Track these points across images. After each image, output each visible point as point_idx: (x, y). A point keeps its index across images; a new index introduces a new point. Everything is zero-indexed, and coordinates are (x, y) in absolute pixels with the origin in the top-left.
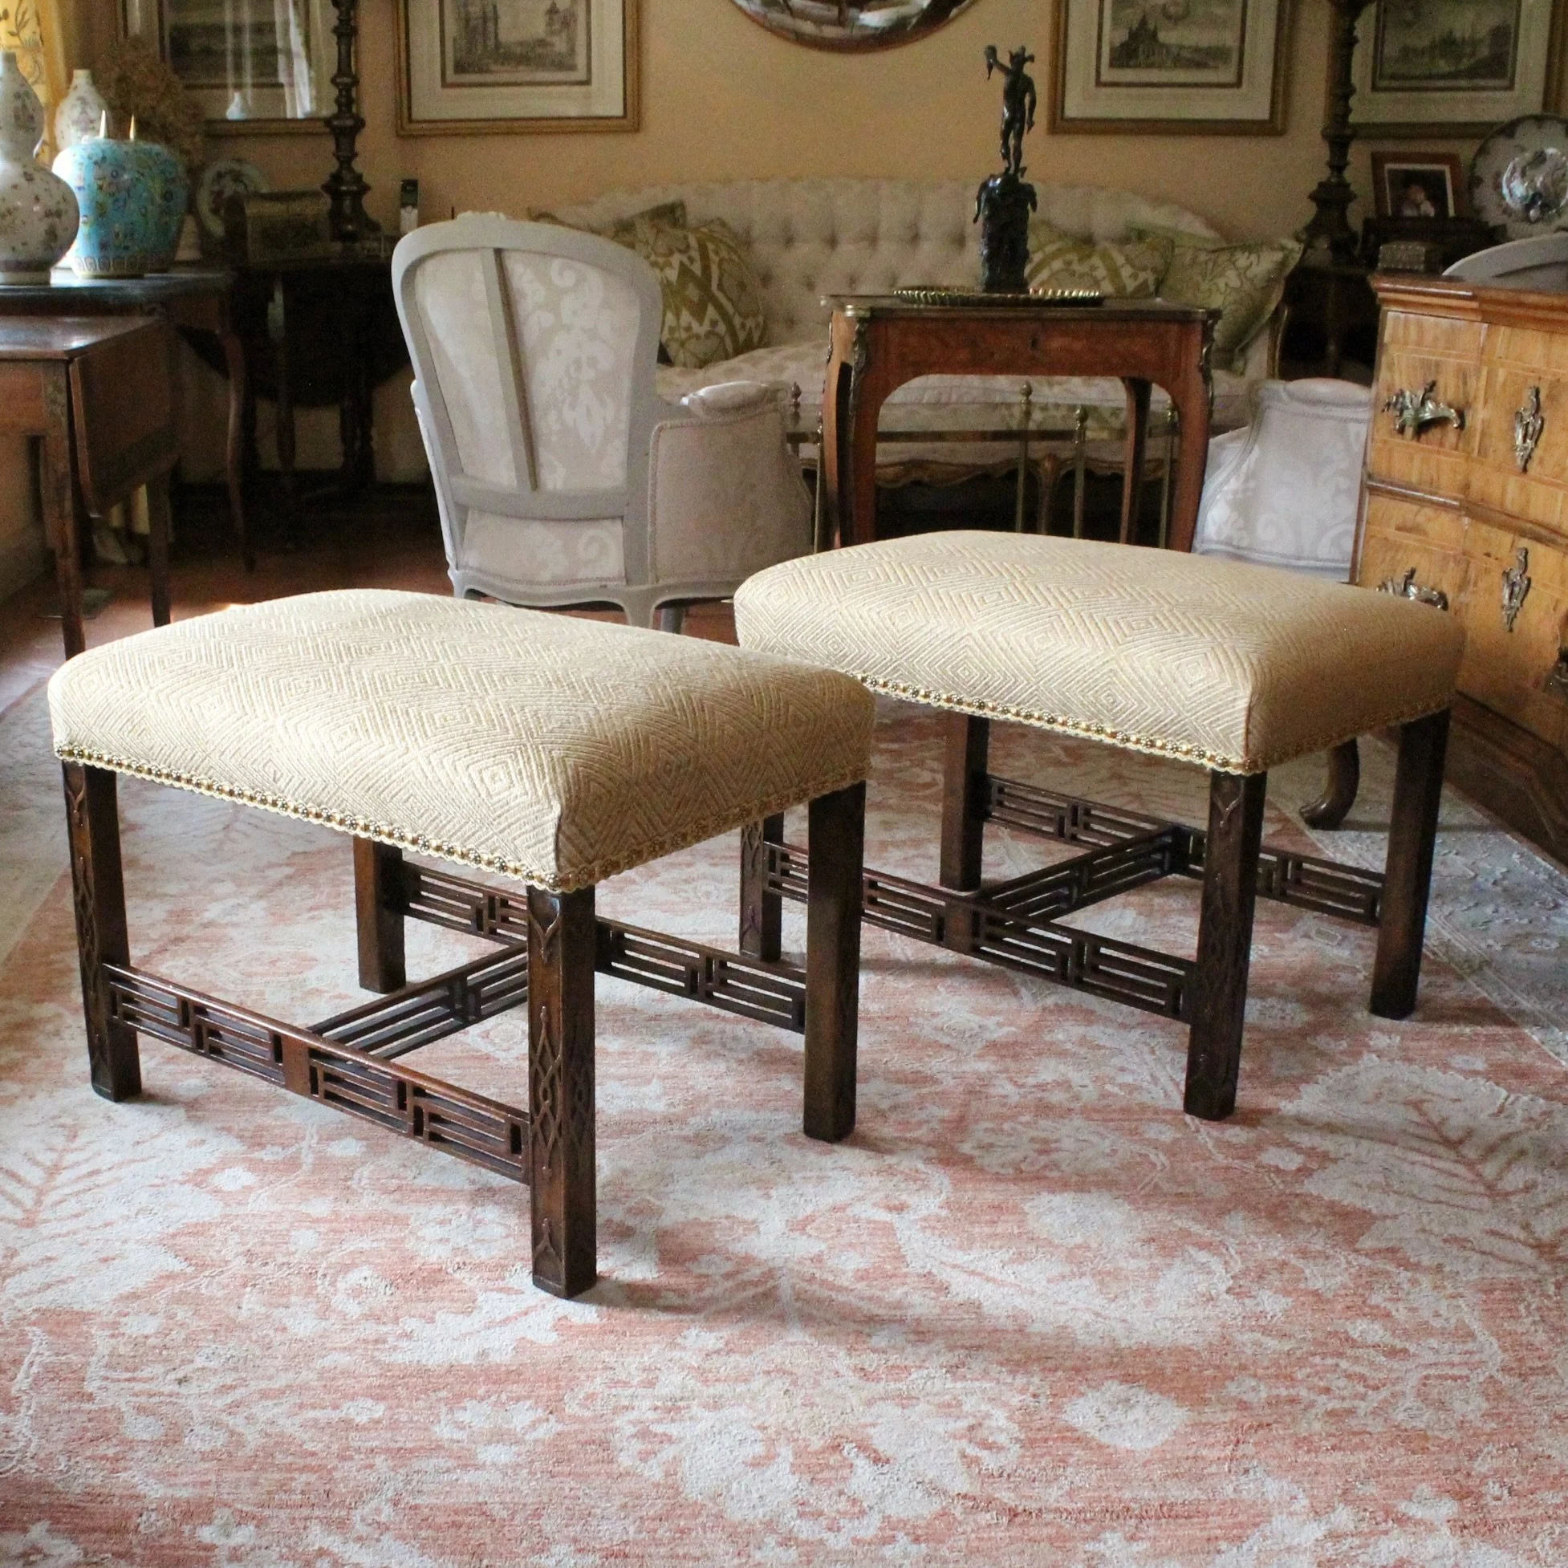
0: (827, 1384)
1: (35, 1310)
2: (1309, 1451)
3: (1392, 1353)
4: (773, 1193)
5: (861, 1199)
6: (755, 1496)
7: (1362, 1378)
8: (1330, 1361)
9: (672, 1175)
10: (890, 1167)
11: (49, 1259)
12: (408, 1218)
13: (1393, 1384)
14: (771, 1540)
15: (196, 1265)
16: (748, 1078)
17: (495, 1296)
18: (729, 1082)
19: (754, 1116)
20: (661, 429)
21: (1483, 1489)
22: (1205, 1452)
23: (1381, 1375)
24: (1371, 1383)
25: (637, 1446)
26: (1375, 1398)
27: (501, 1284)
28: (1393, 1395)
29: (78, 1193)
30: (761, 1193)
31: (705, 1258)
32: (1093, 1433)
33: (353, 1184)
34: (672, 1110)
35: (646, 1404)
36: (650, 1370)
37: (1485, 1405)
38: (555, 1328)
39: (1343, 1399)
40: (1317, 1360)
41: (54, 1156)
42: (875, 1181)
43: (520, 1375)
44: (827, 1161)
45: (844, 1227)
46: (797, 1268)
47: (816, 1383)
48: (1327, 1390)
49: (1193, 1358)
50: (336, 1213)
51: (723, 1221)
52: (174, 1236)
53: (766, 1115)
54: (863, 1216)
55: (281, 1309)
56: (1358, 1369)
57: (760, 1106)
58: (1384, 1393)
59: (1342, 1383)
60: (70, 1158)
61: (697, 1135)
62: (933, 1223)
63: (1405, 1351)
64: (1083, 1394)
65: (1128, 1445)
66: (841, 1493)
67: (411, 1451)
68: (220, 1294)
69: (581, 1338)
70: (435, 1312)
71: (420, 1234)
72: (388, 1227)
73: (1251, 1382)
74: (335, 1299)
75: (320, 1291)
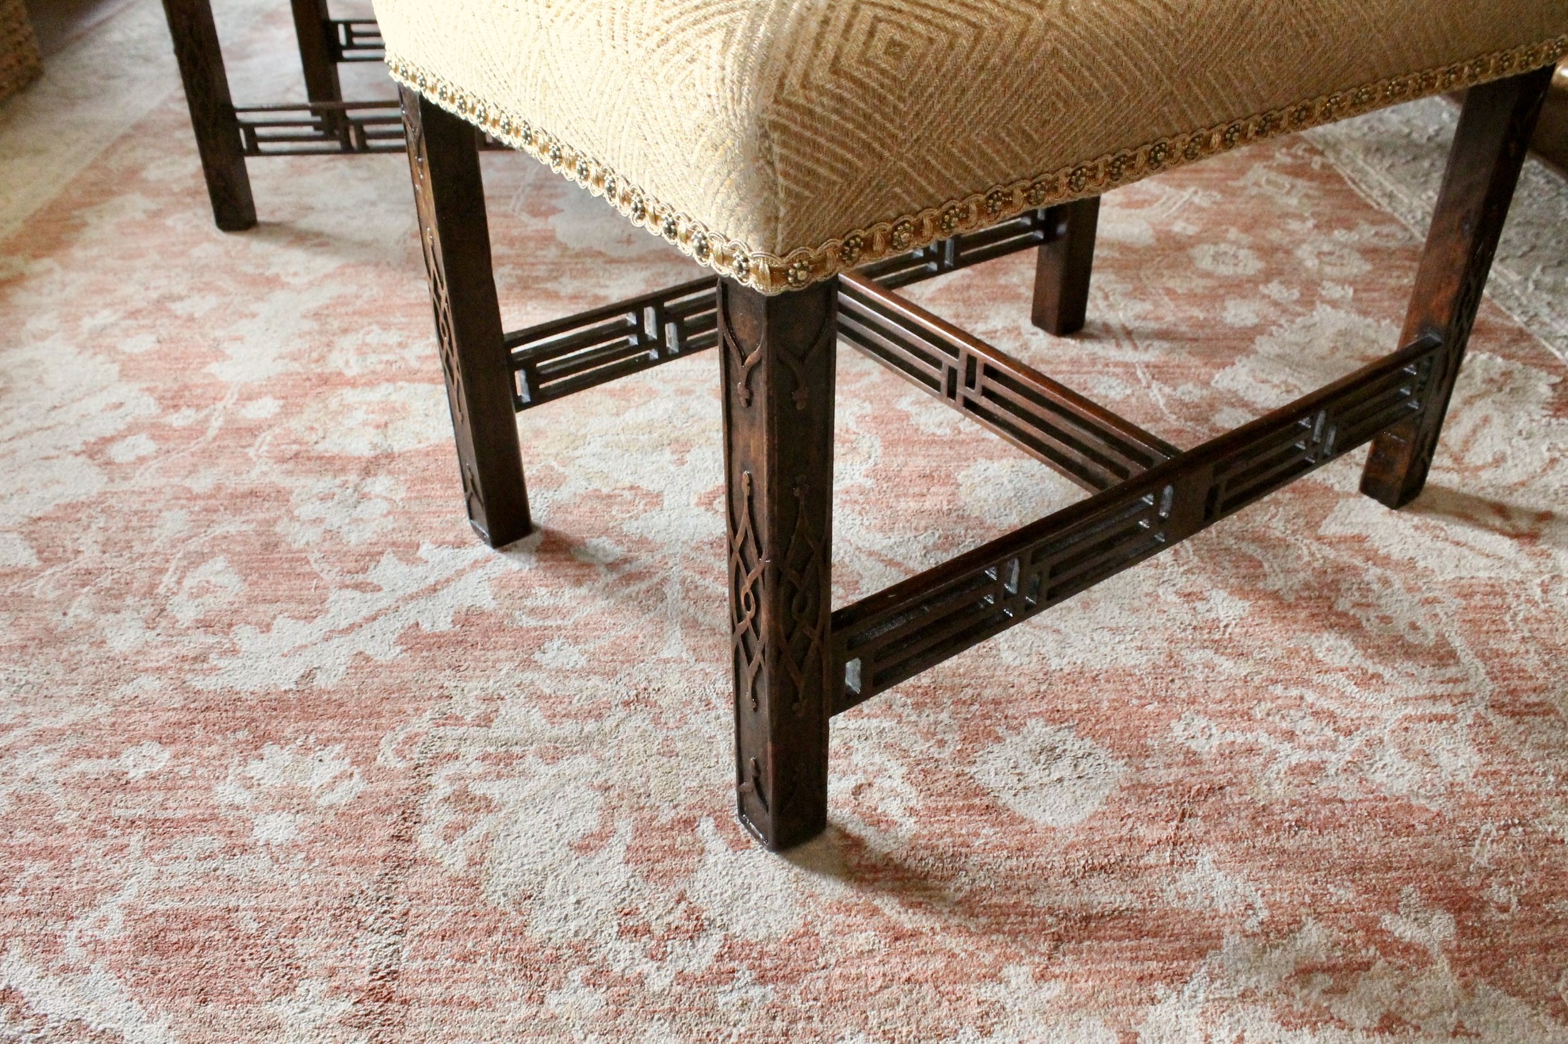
0: (695, 722)
2: (1268, 830)
3: (1366, 680)
6: (573, 899)
7: (1332, 717)
8: (1294, 692)
12: (290, 493)
13: (1369, 727)
14: (578, 974)
17: (348, 593)
21: (1485, 894)
22: (1142, 831)
23: (1353, 714)
24: (1342, 724)
25: (448, 816)
26: (1349, 746)
27: (360, 577)
28: (1369, 744)
30: (675, 457)
32: (1006, 798)
35: (474, 751)
36: (491, 699)
37: (1477, 759)
38: (401, 640)
39: (1310, 748)
40: (1279, 690)
43: (340, 705)
46: (693, 555)
47: (683, 720)
48: (1291, 735)
49: (1134, 687)
50: (218, 487)
51: (625, 493)
55: (111, 615)
56: (1325, 704)
58: (1358, 741)
59: (1308, 724)
62: (855, 496)
63: (1377, 676)
64: (998, 739)
65: (1048, 819)
66: (681, 898)
68: (52, 595)
69: (425, 653)
70: (274, 617)
71: (296, 513)
72: (267, 505)
73: (1201, 722)
74: (174, 600)
75: (161, 590)
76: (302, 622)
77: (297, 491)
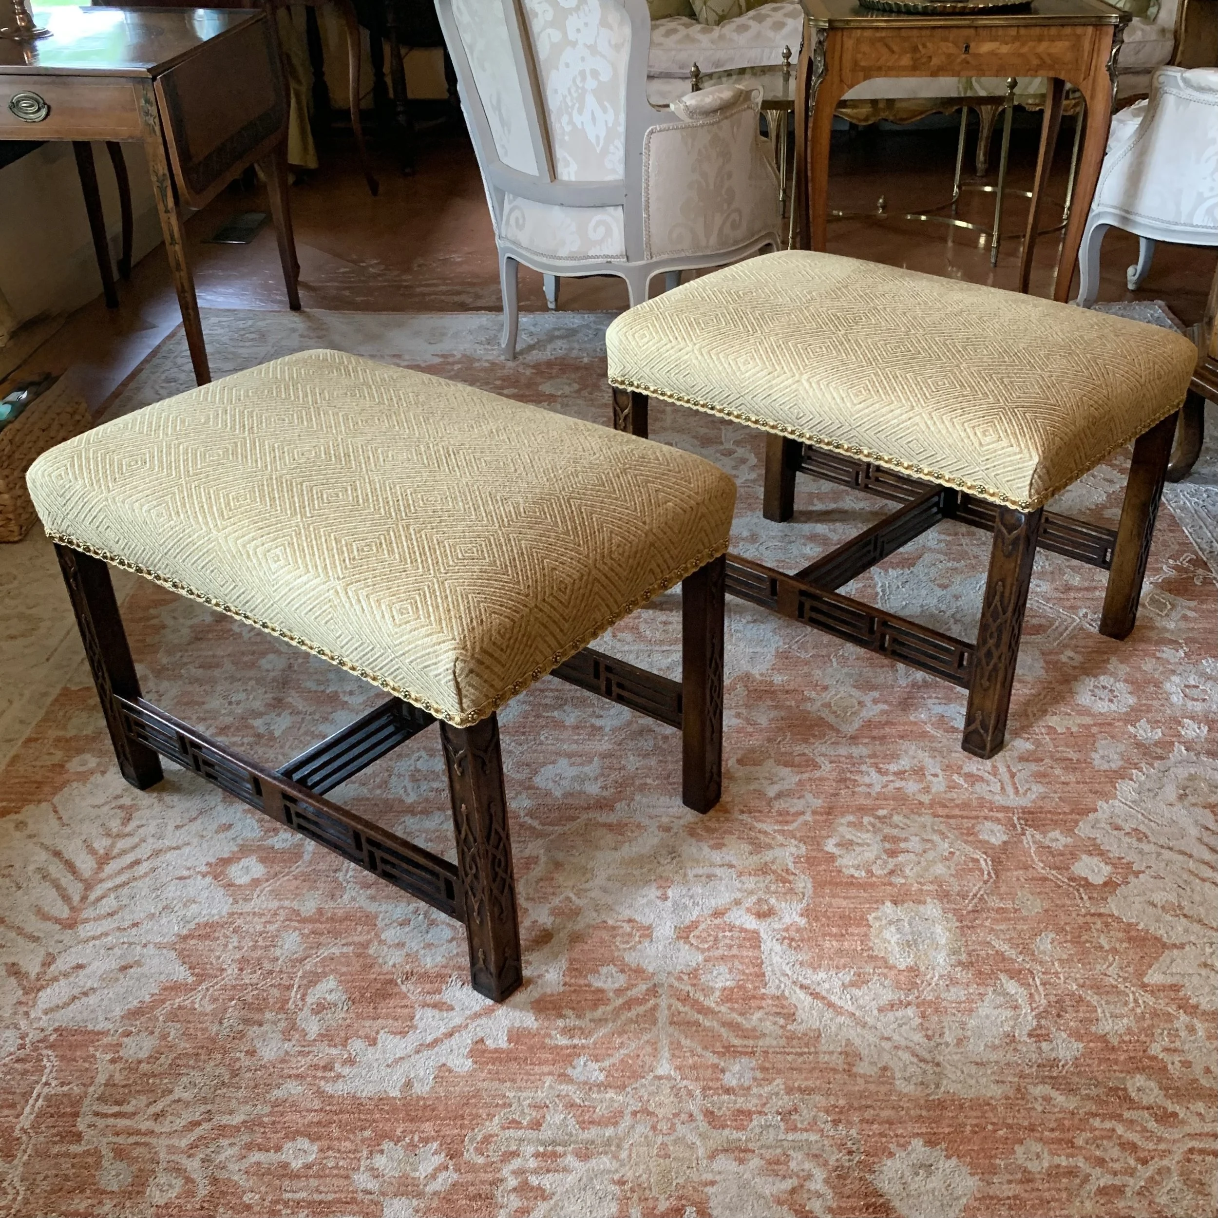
0: (681, 1130)
1: (55, 1030)
3: (1164, 1117)
4: (669, 893)
5: (737, 903)
7: (1134, 1147)
8: (1108, 1125)
9: (593, 870)
11: (80, 967)
12: (376, 917)
13: (1161, 1157)
15: (197, 975)
17: (430, 1012)
18: (653, 762)
19: (668, 803)
20: (652, 132)
23: (1151, 1146)
24: (1141, 1154)
25: (515, 1202)
26: (1145, 1174)
27: (437, 997)
28: (1159, 1172)
29: (117, 887)
30: (660, 892)
31: (604, 970)
32: (895, 1201)
34: (605, 793)
35: (530, 1150)
36: (540, 1107)
38: (472, 1054)
39: (1115, 1174)
40: (1097, 1122)
41: (109, 841)
42: (751, 882)
43: (433, 1110)
44: (717, 857)
45: (721, 935)
46: (676, 984)
47: (673, 1128)
48: (1101, 1162)
49: (990, 1114)
50: (320, 911)
51: (625, 925)
52: (185, 938)
54: (737, 923)
55: (256, 1028)
56: (1131, 1136)
58: (1151, 1169)
59: (1115, 1152)
60: (121, 844)
61: (620, 824)
62: (793, 934)
63: (1175, 1115)
64: (891, 1154)
67: (329, 1204)
68: (209, 1008)
69: (490, 1066)
70: (377, 1033)
71: (383, 937)
72: (359, 928)
73: (1037, 1147)
74: (301, 1015)
75: (291, 1006)
76: (398, 1037)
77: (381, 916)
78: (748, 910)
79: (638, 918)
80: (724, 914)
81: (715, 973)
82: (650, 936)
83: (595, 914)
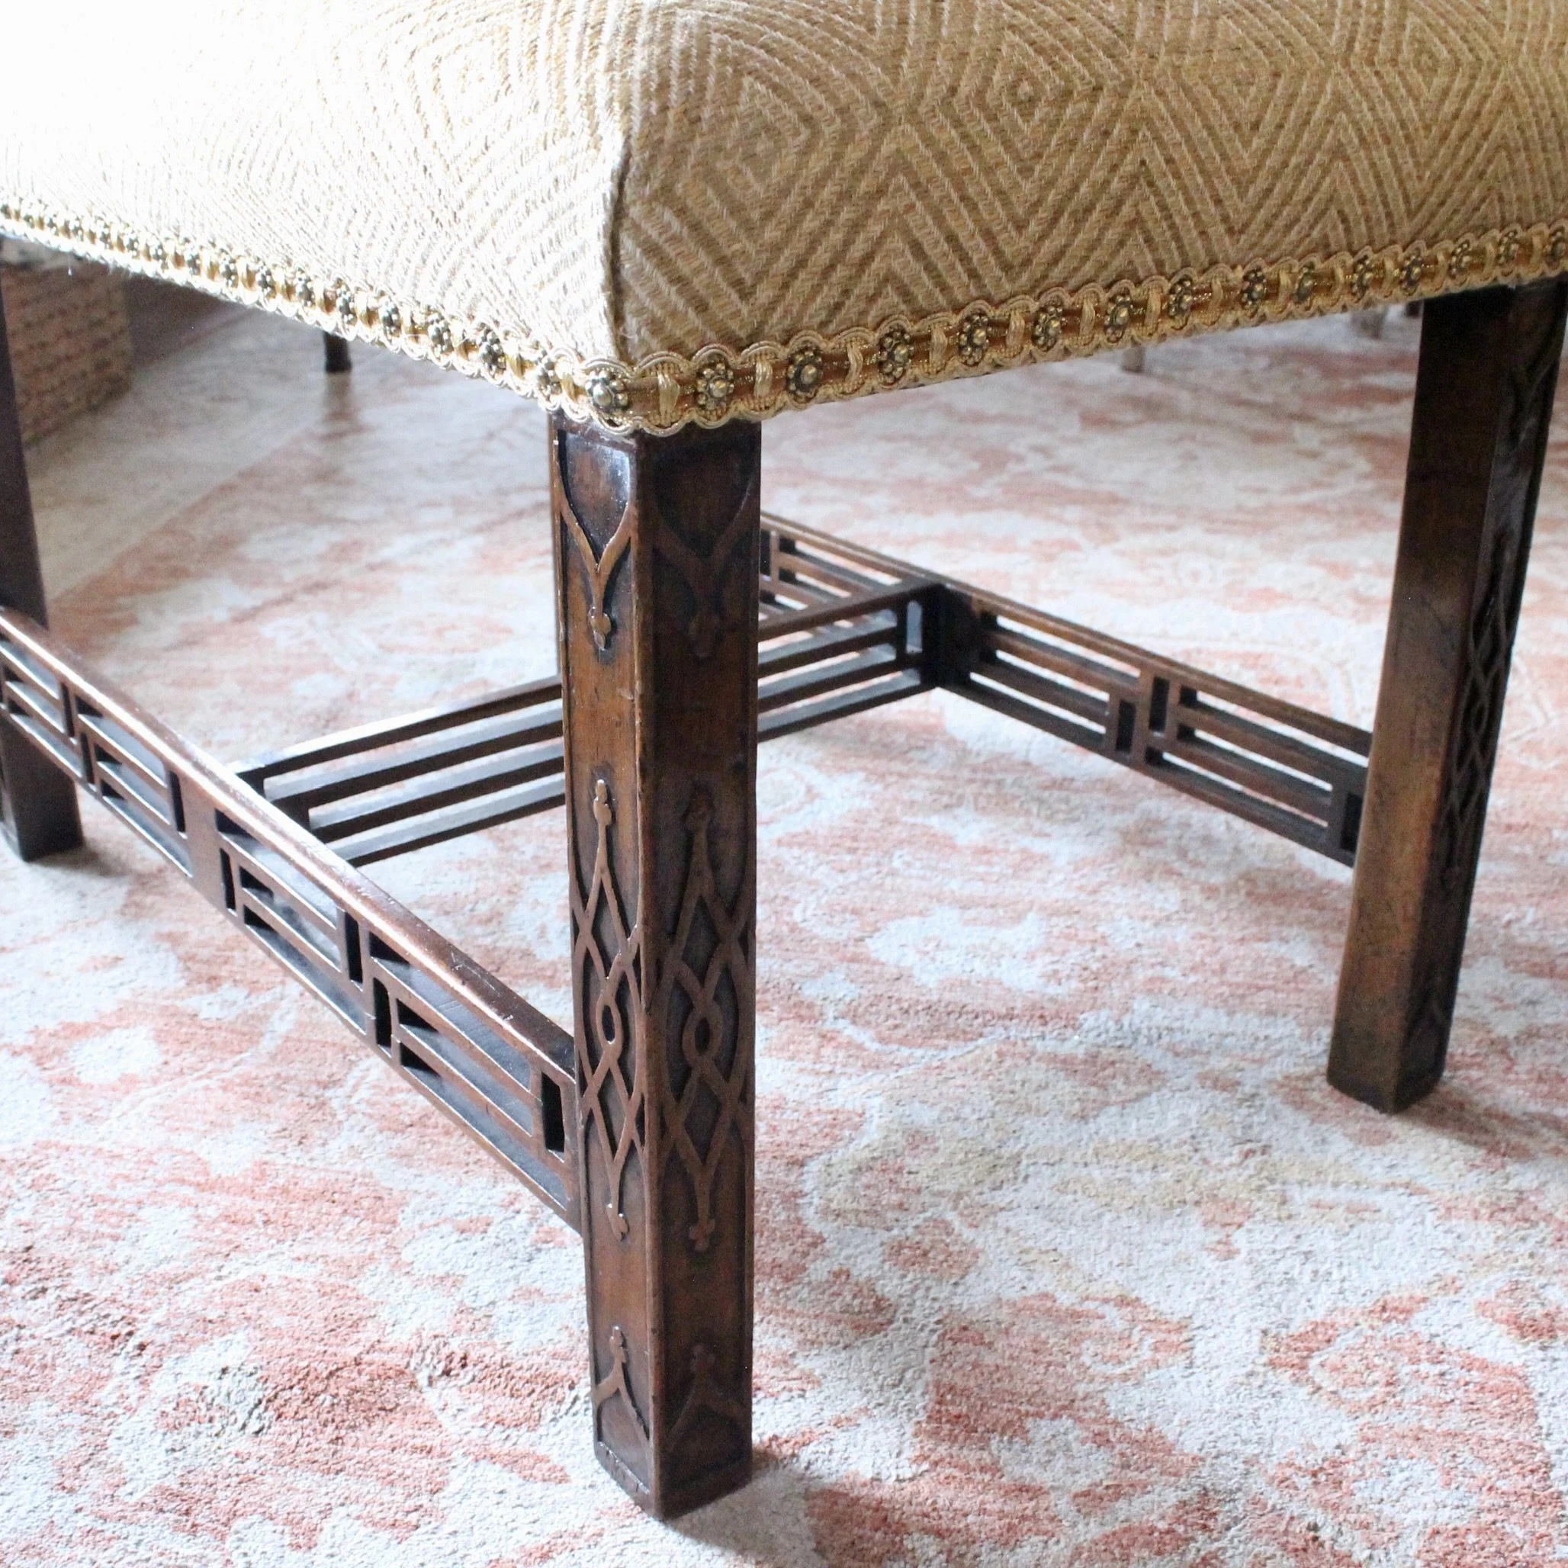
4: (1239, 1239)
5: (1449, 1286)
9: (1016, 1159)
10: (1521, 1196)
12: (402, 1204)
16: (1222, 931)
17: (493, 1475)
18: (1181, 935)
19: (1223, 1023)
27: (524, 1439)
30: (1213, 1236)
31: (1041, 1430)
33: (335, 1097)
34: (1053, 990)
42: (1483, 1237)
44: (1373, 1164)
45: (1405, 1370)
46: (1273, 1498)
50: (262, 1171)
51: (1111, 1312)
53: (1248, 1023)
54: (1454, 1340)
57: (1235, 1000)
61: (1092, 1058)
71: (407, 1255)
72: (350, 1224)
74: (127, 1426)
75: (106, 1395)
76: (385, 1535)
77: (415, 1202)
78: (1482, 1307)
79: (1149, 1295)
80: (1409, 1312)
81: (1398, 1478)
82: (1186, 1347)
83: (1018, 1274)
